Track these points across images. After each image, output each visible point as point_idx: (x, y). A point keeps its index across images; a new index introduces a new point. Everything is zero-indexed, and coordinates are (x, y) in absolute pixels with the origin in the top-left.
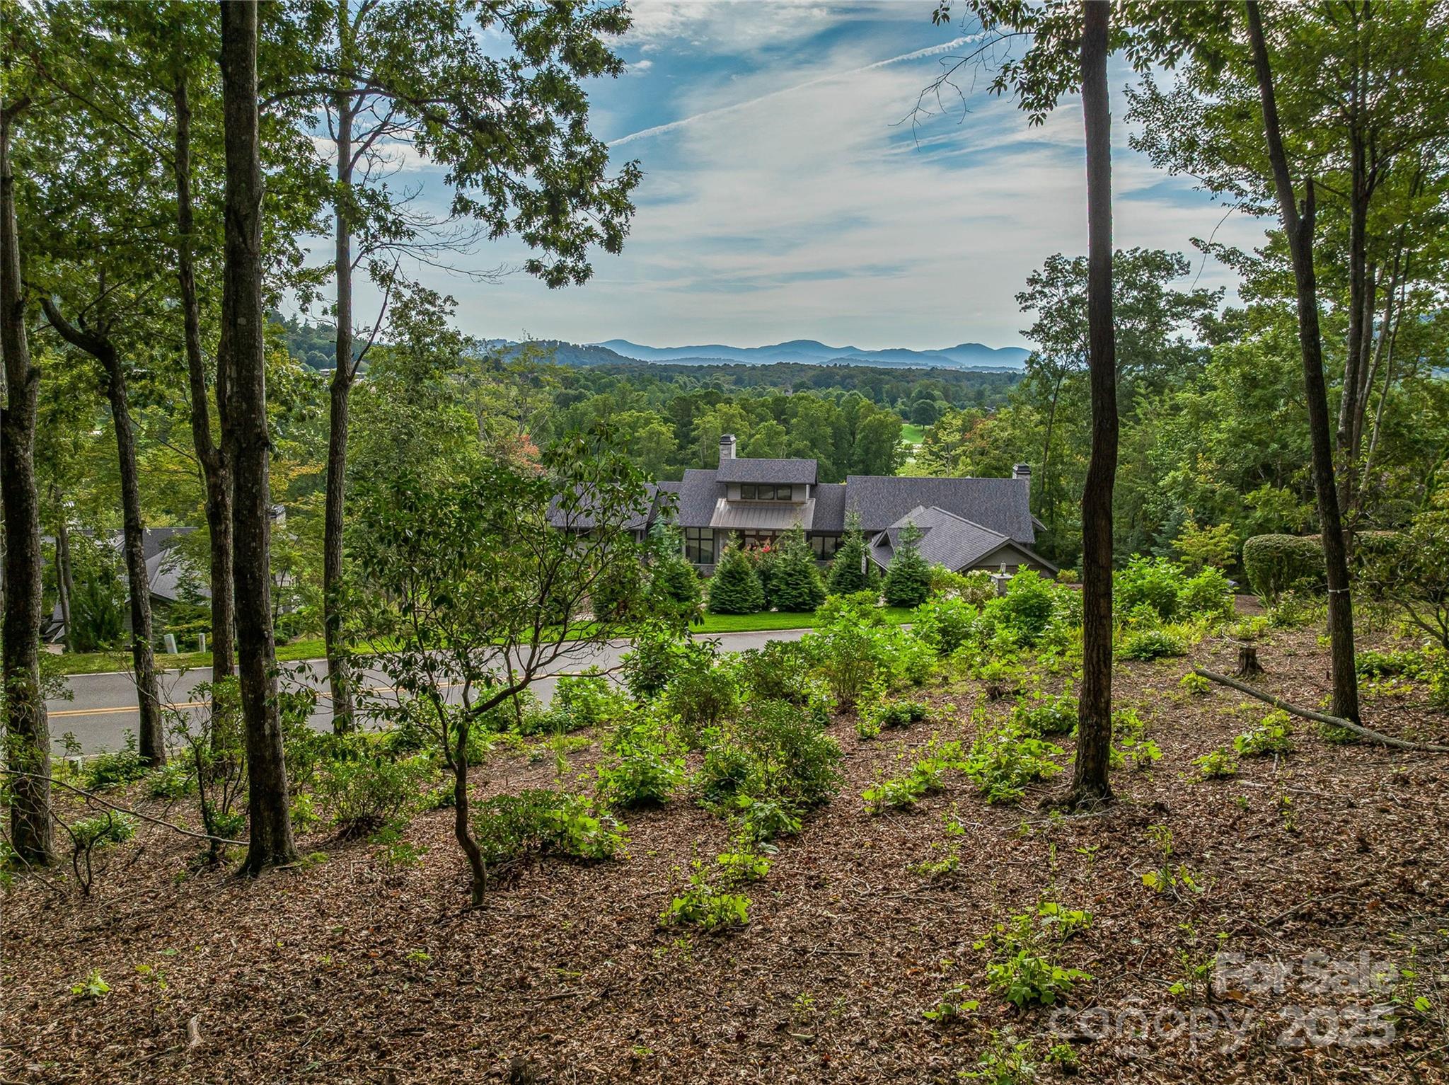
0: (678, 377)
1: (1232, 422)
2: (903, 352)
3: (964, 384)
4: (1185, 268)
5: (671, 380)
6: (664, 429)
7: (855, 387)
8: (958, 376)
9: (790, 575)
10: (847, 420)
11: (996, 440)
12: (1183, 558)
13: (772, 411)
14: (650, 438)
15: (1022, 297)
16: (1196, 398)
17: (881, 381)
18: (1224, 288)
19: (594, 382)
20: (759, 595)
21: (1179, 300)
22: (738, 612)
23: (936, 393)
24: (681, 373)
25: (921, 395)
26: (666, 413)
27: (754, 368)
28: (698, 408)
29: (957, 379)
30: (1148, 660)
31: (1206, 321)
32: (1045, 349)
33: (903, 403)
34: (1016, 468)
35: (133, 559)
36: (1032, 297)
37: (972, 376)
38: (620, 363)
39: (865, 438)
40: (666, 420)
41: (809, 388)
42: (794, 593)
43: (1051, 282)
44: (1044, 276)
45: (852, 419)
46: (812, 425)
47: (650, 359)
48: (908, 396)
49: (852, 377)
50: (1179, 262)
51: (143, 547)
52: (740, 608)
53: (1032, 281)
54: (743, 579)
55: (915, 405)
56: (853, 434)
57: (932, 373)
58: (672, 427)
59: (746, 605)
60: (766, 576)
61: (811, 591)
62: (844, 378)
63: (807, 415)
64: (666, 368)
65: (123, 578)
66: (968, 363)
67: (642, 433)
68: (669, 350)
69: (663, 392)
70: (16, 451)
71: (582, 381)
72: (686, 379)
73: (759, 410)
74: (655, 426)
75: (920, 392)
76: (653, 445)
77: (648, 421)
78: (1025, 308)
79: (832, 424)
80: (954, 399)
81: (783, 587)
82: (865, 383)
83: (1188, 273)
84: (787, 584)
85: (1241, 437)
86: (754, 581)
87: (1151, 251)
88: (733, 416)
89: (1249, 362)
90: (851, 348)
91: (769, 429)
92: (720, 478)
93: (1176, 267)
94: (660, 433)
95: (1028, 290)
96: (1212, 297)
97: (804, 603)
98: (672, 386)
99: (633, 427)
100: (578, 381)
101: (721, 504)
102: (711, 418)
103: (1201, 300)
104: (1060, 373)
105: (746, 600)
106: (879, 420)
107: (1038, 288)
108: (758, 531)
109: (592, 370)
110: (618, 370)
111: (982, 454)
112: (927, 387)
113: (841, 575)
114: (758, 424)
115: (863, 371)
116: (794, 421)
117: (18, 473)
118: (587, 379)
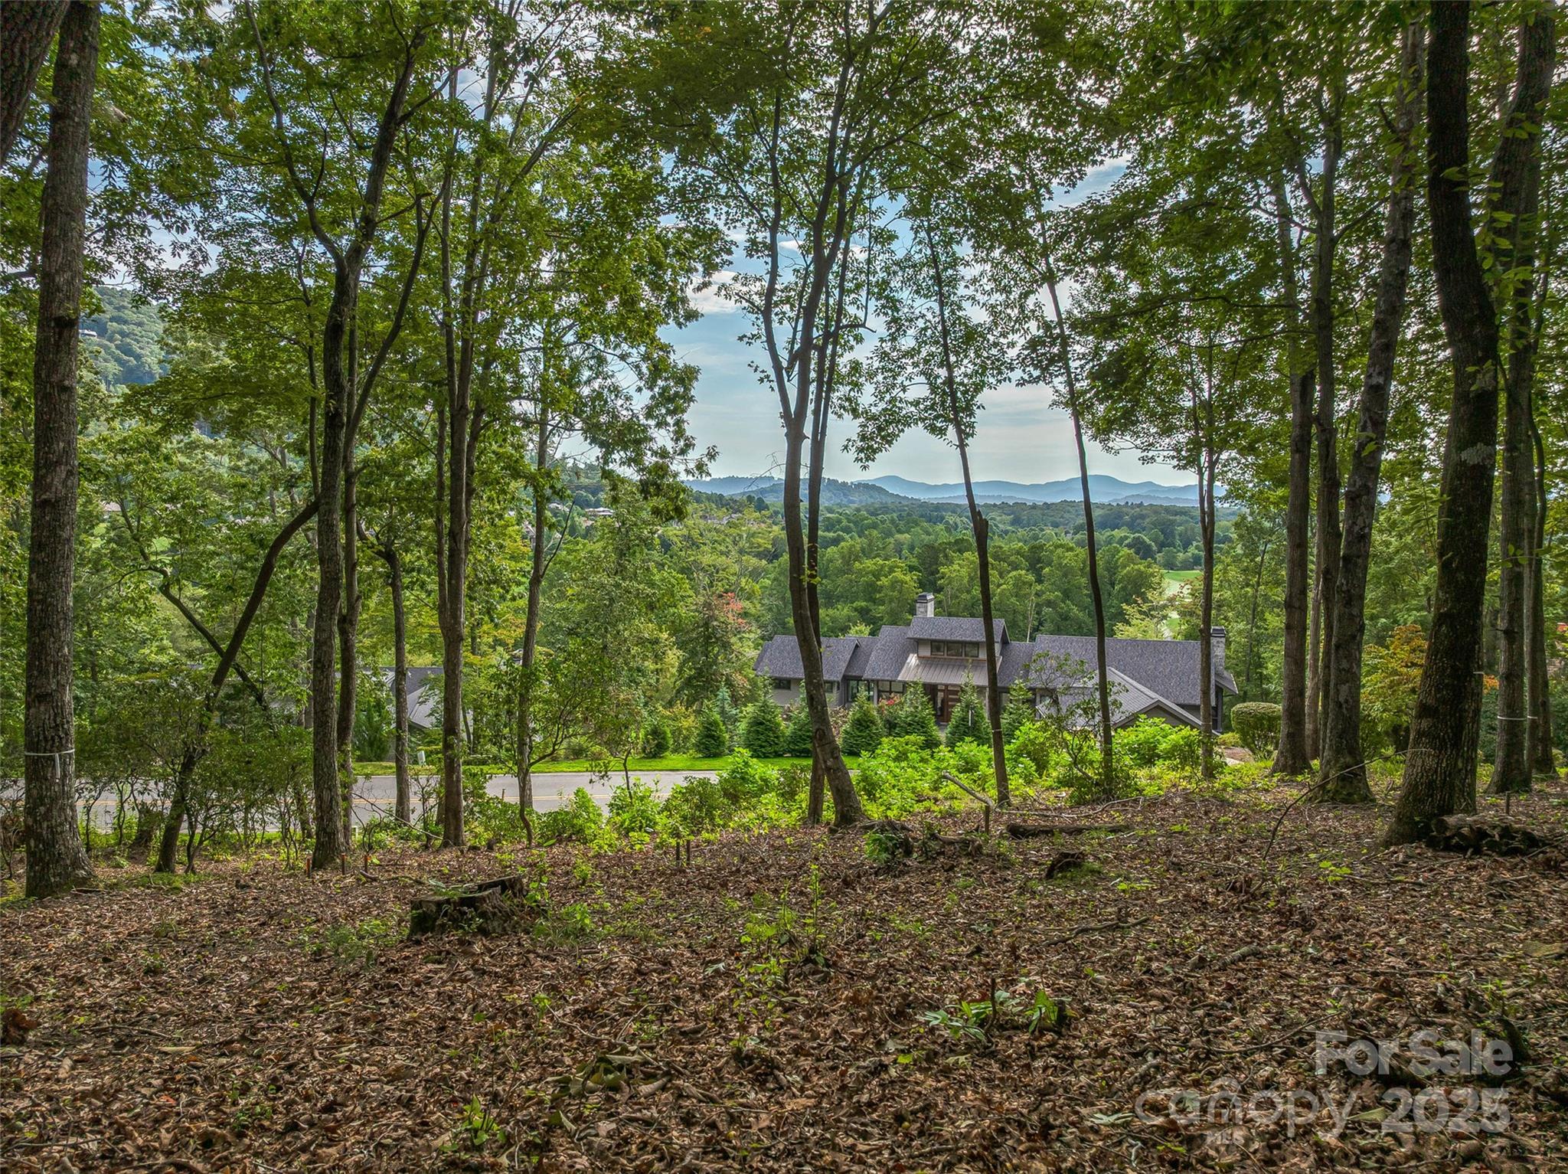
0: (949, 517)
6: (908, 578)
14: (893, 586)
17: (1173, 522)
19: (856, 523)
24: (954, 512)
26: (914, 561)
27: (1034, 507)
28: (946, 556)
32: (1252, 514)
33: (1197, 548)
35: (399, 692)
38: (889, 500)
39: (1123, 589)
40: (912, 568)
45: (1112, 568)
46: (1065, 575)
49: (1143, 517)
51: (406, 685)
56: (1113, 584)
58: (915, 575)
62: (1134, 518)
63: (1060, 564)
64: (938, 507)
65: (391, 708)
67: (884, 581)
69: (923, 535)
71: (845, 523)
73: (1013, 558)
74: (898, 574)
77: (891, 570)
82: (1154, 524)
90: (1150, 484)
91: (1018, 579)
94: (903, 582)
98: (936, 528)
99: (877, 575)
100: (839, 522)
101: (913, 660)
102: (956, 567)
106: (1139, 570)
108: (947, 686)
109: (858, 510)
110: (885, 509)
115: (1155, 509)
116: (1049, 569)
118: (849, 521)
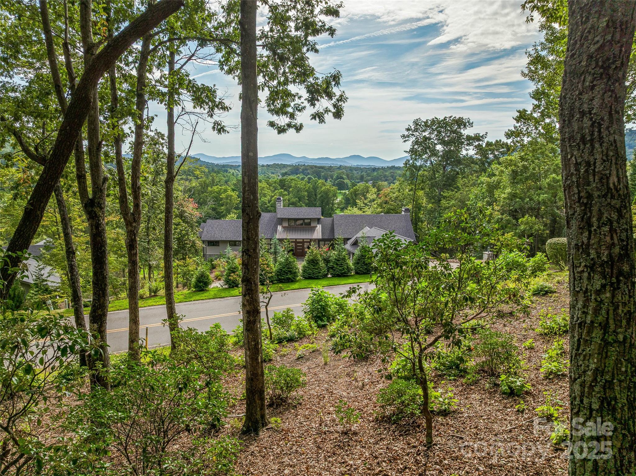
0: (230, 170)
1: (508, 190)
2: (327, 159)
3: (355, 172)
4: (471, 125)
5: (227, 171)
6: (234, 194)
7: (308, 174)
8: (351, 169)
9: (338, 260)
10: (313, 188)
11: (391, 198)
12: (495, 247)
13: (279, 185)
14: (227, 198)
15: (403, 136)
16: (488, 179)
17: (320, 171)
18: (487, 133)
20: (324, 270)
21: (469, 138)
22: (317, 278)
23: (344, 176)
24: (231, 168)
25: (338, 178)
27: (263, 166)
29: (351, 170)
30: (544, 295)
31: (479, 147)
32: (412, 158)
33: (331, 181)
34: (404, 210)
36: (408, 136)
37: (357, 169)
39: (322, 196)
40: (233, 190)
41: (289, 175)
42: (340, 268)
43: (416, 130)
44: (413, 127)
45: (315, 188)
46: (298, 191)
47: (216, 162)
48: (332, 177)
49: (307, 170)
50: (468, 122)
52: (317, 276)
53: (408, 130)
54: (318, 263)
55: (336, 182)
56: (316, 195)
57: (340, 168)
58: (237, 193)
59: (320, 274)
60: (327, 261)
61: (348, 267)
62: (304, 170)
63: (296, 187)
64: (224, 166)
66: (354, 163)
68: (224, 158)
69: (224, 177)
70: (99, 220)
72: (233, 171)
73: (274, 185)
74: (230, 193)
75: (337, 176)
76: (228, 201)
77: (225, 191)
78: (405, 141)
79: (307, 191)
80: (351, 179)
81: (335, 266)
82: (313, 172)
83: (472, 126)
84: (337, 264)
85: (513, 196)
86: (322, 264)
87: (457, 117)
88: (264, 188)
89: (515, 165)
90: (304, 157)
92: (279, 217)
93: (467, 124)
94: (231, 196)
95: (406, 133)
96: (482, 137)
97: (345, 273)
98: (229, 175)
99: (219, 193)
101: (280, 228)
103: (478, 138)
104: (418, 169)
105: (320, 273)
106: (328, 189)
107: (411, 132)
108: (296, 239)
111: (386, 203)
112: (340, 174)
113: (359, 260)
114: (274, 191)
115: (312, 167)
116: (291, 189)
117: (101, 232)
